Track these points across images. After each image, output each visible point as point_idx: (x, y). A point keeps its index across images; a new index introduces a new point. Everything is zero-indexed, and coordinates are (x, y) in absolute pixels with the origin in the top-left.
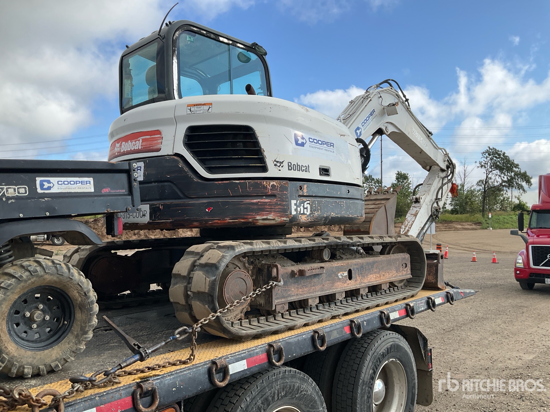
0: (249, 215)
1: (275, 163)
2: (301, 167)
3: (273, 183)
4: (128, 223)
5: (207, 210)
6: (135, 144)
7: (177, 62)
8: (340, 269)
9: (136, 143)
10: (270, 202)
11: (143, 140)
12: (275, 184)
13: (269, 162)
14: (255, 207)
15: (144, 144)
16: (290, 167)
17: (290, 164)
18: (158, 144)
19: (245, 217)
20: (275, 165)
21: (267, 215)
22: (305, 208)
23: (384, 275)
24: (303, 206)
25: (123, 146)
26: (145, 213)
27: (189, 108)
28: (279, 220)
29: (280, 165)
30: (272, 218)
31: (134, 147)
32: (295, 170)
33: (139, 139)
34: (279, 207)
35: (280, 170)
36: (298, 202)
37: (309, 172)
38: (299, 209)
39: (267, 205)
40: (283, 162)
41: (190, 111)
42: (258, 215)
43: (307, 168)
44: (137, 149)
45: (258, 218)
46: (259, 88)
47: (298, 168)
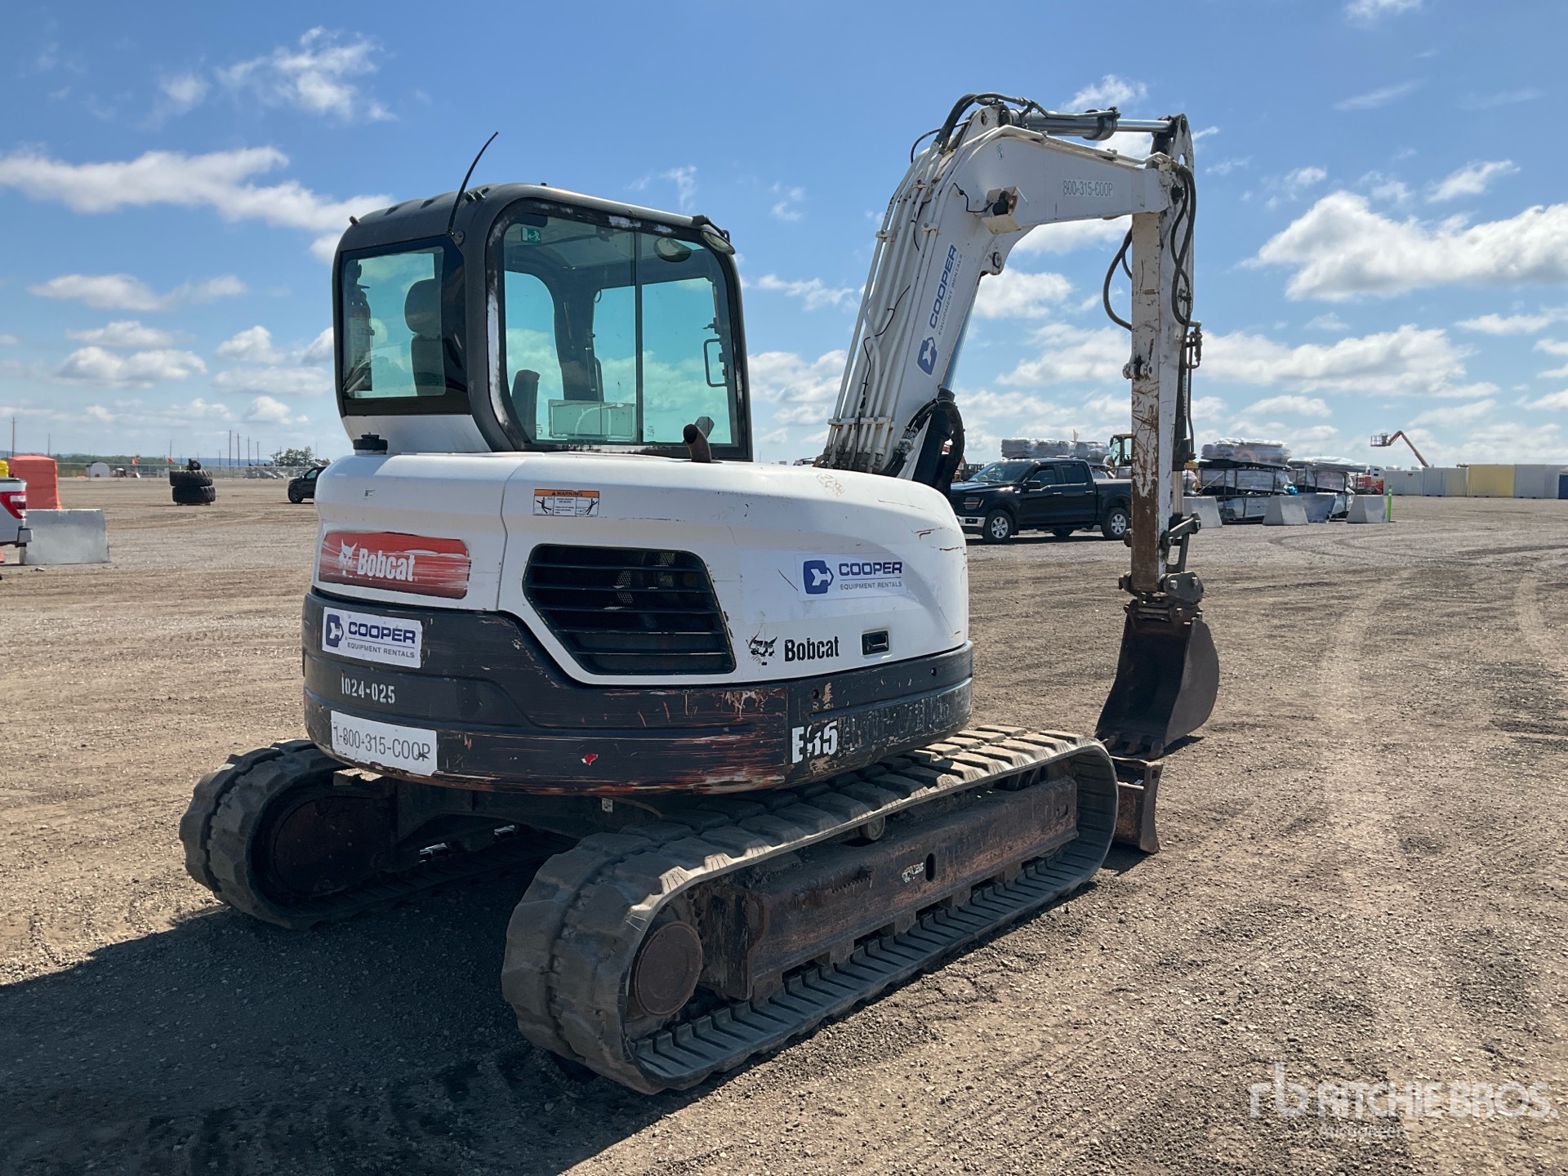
0: (688, 774)
1: (754, 646)
2: (818, 647)
3: (749, 694)
4: (380, 765)
5: (584, 760)
6: (398, 566)
7: (497, 307)
8: (908, 860)
9: (399, 564)
10: (739, 741)
11: (419, 560)
12: (754, 696)
13: (740, 647)
14: (703, 755)
15: (420, 570)
16: (792, 652)
17: (790, 645)
18: (458, 577)
19: (678, 779)
20: (754, 652)
21: (732, 773)
22: (826, 741)
23: (1011, 848)
24: (821, 738)
25: (362, 561)
26: (426, 750)
27: (540, 499)
28: (762, 781)
29: (766, 651)
30: (745, 780)
31: (393, 571)
32: (803, 658)
33: (407, 553)
34: (763, 750)
35: (765, 664)
36: (809, 729)
37: (837, 655)
38: (810, 746)
39: (732, 749)
40: (773, 642)
41: (543, 507)
42: (709, 774)
43: (831, 647)
44: (401, 580)
45: (710, 780)
46: (710, 326)
47: (809, 650)
